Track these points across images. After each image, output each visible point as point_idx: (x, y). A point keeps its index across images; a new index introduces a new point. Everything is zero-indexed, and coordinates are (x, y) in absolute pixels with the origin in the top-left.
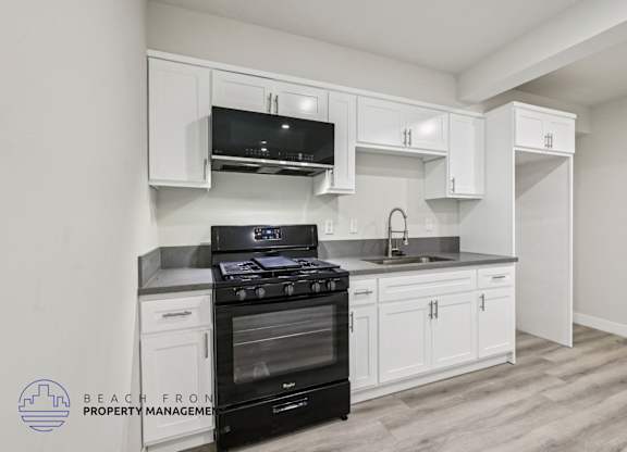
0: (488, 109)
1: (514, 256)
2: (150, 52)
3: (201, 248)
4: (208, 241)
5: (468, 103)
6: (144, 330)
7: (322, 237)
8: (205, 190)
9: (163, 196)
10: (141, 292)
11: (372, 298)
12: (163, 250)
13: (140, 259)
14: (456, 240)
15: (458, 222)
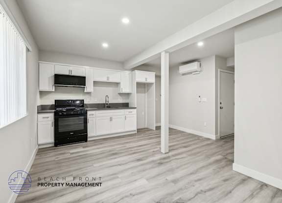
0: (132, 71)
1: (136, 107)
2: (40, 62)
3: (52, 105)
4: (54, 103)
5: (126, 70)
6: (39, 120)
7: (85, 103)
8: (53, 92)
9: (42, 93)
10: (38, 113)
11: (94, 116)
12: (42, 106)
13: (38, 106)
14: (128, 104)
15: (128, 99)
